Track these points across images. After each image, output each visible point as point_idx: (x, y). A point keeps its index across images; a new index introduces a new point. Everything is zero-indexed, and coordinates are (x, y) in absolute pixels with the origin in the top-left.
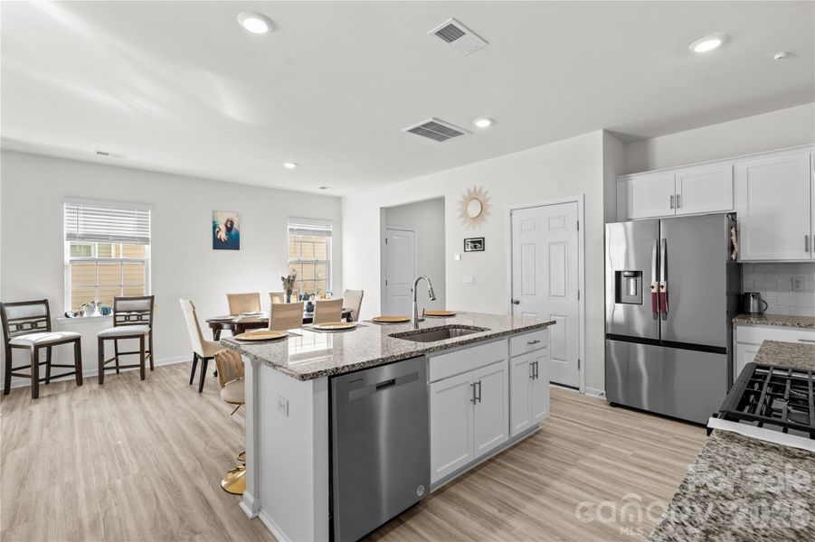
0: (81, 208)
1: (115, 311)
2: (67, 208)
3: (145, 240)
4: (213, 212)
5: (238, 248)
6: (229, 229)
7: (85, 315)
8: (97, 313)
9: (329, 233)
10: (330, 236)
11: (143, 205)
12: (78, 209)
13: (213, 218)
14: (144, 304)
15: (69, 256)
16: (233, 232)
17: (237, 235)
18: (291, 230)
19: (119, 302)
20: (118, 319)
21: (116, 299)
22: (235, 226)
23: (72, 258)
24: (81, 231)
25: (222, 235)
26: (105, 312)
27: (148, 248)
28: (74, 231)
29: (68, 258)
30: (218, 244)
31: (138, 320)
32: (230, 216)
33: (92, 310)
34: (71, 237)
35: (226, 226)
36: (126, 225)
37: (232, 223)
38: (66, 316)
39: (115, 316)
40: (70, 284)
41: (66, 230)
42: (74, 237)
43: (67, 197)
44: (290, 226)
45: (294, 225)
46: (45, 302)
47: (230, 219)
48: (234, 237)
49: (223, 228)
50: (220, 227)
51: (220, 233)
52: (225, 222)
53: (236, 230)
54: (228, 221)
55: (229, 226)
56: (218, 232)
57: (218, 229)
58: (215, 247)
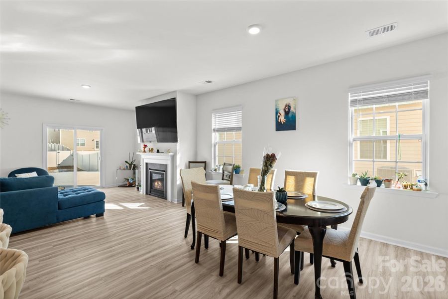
1: (224, 171)
2: (214, 116)
3: (239, 129)
4: (276, 101)
5: (294, 129)
6: (287, 113)
11: (238, 107)
13: (276, 106)
14: (231, 168)
16: (290, 115)
17: (294, 117)
19: (225, 166)
20: (224, 175)
22: (292, 109)
25: (282, 119)
28: (216, 127)
29: (215, 141)
30: (280, 127)
31: (229, 178)
32: (287, 102)
35: (285, 110)
36: (233, 121)
37: (289, 107)
40: (217, 154)
41: (213, 127)
42: (215, 130)
43: (214, 110)
44: (352, 97)
45: (358, 96)
46: (205, 162)
47: (288, 104)
48: (291, 119)
49: (282, 112)
50: (280, 112)
51: (280, 117)
52: (284, 107)
53: (293, 113)
54: (286, 106)
55: (287, 110)
56: (279, 117)
57: (279, 114)
58: (277, 130)
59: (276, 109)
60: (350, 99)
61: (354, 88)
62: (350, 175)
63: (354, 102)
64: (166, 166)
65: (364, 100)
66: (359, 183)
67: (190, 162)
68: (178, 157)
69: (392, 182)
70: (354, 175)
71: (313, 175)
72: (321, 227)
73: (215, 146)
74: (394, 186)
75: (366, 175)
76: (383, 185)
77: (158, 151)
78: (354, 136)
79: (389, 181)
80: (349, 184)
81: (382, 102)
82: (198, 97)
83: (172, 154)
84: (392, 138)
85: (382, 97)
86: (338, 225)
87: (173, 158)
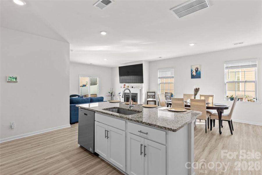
2: (159, 71)
3: (173, 77)
4: (191, 66)
5: (200, 78)
6: (196, 71)
11: (173, 68)
15: (160, 82)
16: (198, 72)
17: (200, 73)
22: (199, 70)
24: (161, 76)
25: (194, 73)
30: (193, 77)
32: (197, 66)
35: (195, 70)
36: (169, 74)
37: (198, 69)
40: (160, 89)
41: (159, 76)
42: (159, 78)
44: (226, 65)
45: (229, 65)
46: (155, 92)
48: (199, 74)
49: (194, 71)
50: (193, 71)
51: (193, 73)
53: (199, 71)
54: (196, 68)
55: (196, 70)
57: (192, 72)
58: (192, 78)
59: (191, 69)
60: (225, 66)
61: (227, 62)
62: (226, 97)
63: (227, 68)
64: (137, 94)
65: (231, 67)
66: (229, 100)
67: (147, 92)
68: (143, 89)
69: (243, 99)
70: (227, 97)
71: (212, 96)
72: (221, 110)
73: (159, 85)
74: (244, 100)
75: (232, 96)
76: (239, 100)
77: (132, 87)
78: (227, 81)
79: (242, 98)
80: (225, 100)
82: (150, 62)
83: (140, 88)
84: (242, 82)
85: (239, 66)
86: (224, 110)
87: (141, 90)
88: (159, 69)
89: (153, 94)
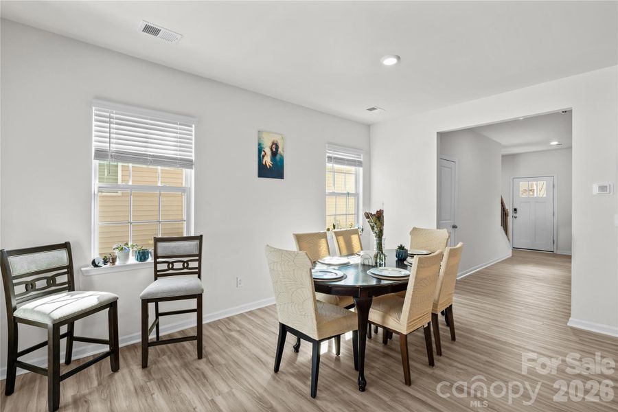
0: (114, 116)
1: (156, 257)
2: (97, 115)
3: (188, 163)
4: (259, 132)
6: (274, 154)
7: (117, 263)
8: (132, 260)
9: (359, 164)
10: (361, 166)
11: (184, 118)
12: (110, 117)
13: (259, 138)
14: (191, 246)
15: (97, 181)
16: (278, 157)
17: (282, 161)
18: (330, 158)
19: (160, 244)
20: (160, 267)
21: (157, 240)
22: (280, 150)
23: (101, 185)
24: (114, 147)
25: (268, 160)
26: (142, 256)
27: (191, 172)
28: (105, 146)
29: (96, 184)
30: (263, 171)
31: (184, 268)
32: (275, 138)
33: (127, 256)
34: (100, 154)
35: (271, 150)
36: (167, 142)
37: (277, 146)
38: (94, 264)
39: (156, 263)
41: (95, 145)
43: (97, 98)
44: (328, 153)
46: (66, 246)
47: (275, 142)
48: (279, 164)
49: (268, 152)
50: (265, 150)
51: (265, 158)
52: (270, 145)
53: (281, 155)
54: (273, 144)
55: (274, 150)
56: (263, 156)
57: (263, 153)
58: (260, 175)
59: (259, 144)
65: (335, 158)
81: (344, 164)
88: (101, 99)
89: (61, 257)
